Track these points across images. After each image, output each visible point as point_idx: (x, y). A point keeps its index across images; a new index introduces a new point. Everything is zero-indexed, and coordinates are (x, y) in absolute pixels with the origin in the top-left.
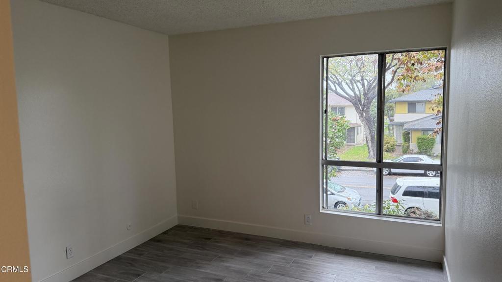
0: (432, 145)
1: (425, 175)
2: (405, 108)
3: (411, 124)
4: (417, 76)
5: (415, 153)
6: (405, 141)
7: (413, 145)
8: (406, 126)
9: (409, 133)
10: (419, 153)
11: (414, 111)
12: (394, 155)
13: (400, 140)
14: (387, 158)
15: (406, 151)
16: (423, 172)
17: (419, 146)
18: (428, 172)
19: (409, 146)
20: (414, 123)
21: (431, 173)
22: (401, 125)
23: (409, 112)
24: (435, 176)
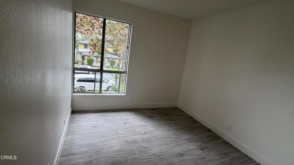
0: (93, 62)
1: (89, 73)
2: (83, 46)
3: (84, 53)
4: (82, 32)
5: (86, 65)
6: (83, 60)
7: (86, 62)
8: (83, 54)
9: (84, 57)
10: (88, 65)
11: (87, 48)
12: (77, 65)
13: (81, 59)
14: (76, 66)
15: (83, 64)
16: (88, 72)
17: (88, 62)
18: (90, 72)
19: (84, 62)
20: (86, 53)
21: (91, 73)
22: (81, 53)
23: (85, 48)
24: (92, 74)
